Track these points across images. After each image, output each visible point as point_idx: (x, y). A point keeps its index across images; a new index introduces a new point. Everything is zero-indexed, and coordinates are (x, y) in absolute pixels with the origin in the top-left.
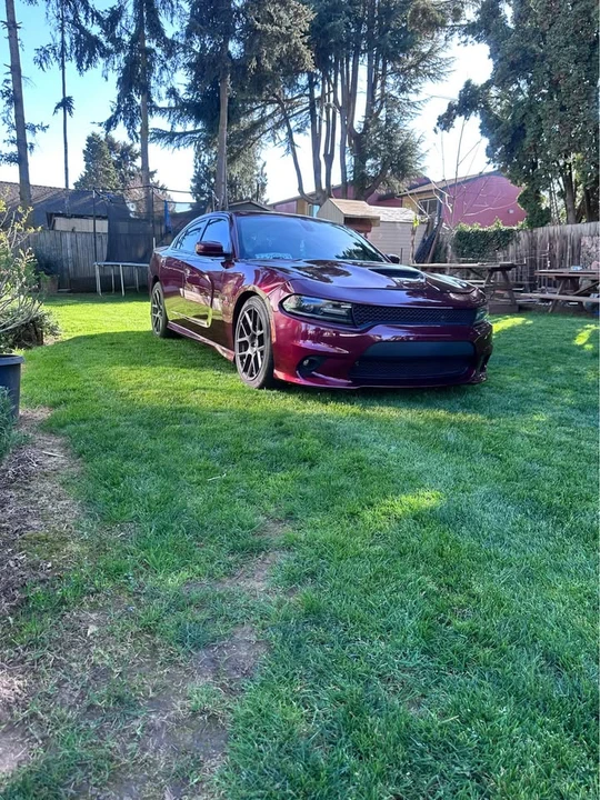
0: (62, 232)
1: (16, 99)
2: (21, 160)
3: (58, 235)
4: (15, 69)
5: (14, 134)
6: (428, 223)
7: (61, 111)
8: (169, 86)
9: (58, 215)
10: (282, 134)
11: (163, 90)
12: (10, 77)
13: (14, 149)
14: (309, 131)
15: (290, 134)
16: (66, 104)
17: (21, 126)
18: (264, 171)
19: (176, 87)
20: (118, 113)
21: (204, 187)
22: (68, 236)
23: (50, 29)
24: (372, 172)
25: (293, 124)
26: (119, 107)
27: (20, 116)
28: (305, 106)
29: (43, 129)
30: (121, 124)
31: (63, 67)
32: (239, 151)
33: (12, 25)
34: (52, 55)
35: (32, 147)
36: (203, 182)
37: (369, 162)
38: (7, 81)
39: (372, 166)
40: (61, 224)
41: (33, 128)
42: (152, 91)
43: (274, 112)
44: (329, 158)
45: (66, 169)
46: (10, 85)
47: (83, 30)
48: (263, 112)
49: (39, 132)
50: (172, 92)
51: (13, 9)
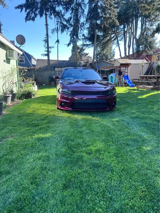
0: (56, 71)
1: (47, 41)
2: (48, 55)
3: (55, 72)
4: (47, 35)
5: (47, 49)
6: (150, 63)
7: (57, 43)
8: (83, 34)
9: (56, 67)
10: (116, 41)
11: (81, 35)
12: (46, 37)
13: (46, 53)
14: (123, 40)
15: (118, 41)
16: (58, 41)
17: (48, 47)
18: (114, 51)
20: (70, 42)
21: (98, 57)
22: (58, 72)
23: (55, 24)
24: (141, 49)
25: (119, 39)
26: (71, 40)
27: (48, 45)
28: (122, 33)
29: (53, 48)
30: (71, 44)
31: (57, 33)
32: (105, 47)
33: (47, 25)
34: (55, 30)
35: (50, 52)
36: (98, 55)
37: (141, 46)
38: (45, 38)
39: (141, 48)
40: (56, 69)
41: (51, 48)
42: (78, 35)
43: (114, 36)
44: (129, 47)
45: (58, 56)
46: (46, 39)
47: (62, 23)
48: (111, 36)
49: (52, 48)
50: (84, 35)
51: (47, 21)
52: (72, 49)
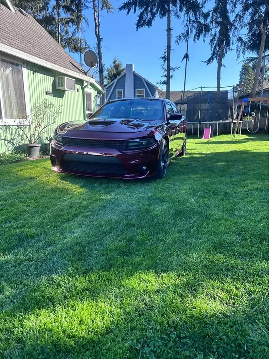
1: (167, 59)
2: (167, 83)
4: (169, 47)
5: (166, 73)
7: (185, 60)
8: (237, 37)
9: (179, 103)
12: (166, 51)
13: (165, 79)
16: (186, 56)
17: (169, 69)
19: (241, 36)
20: (213, 55)
23: (183, 27)
26: (214, 52)
27: (169, 66)
29: (178, 69)
30: (215, 59)
31: (187, 41)
33: (169, 30)
34: (182, 38)
35: (172, 77)
38: (165, 52)
41: (174, 69)
46: (166, 54)
47: (199, 23)
49: (176, 70)
50: (240, 39)
51: (168, 21)
52: (241, 70)
